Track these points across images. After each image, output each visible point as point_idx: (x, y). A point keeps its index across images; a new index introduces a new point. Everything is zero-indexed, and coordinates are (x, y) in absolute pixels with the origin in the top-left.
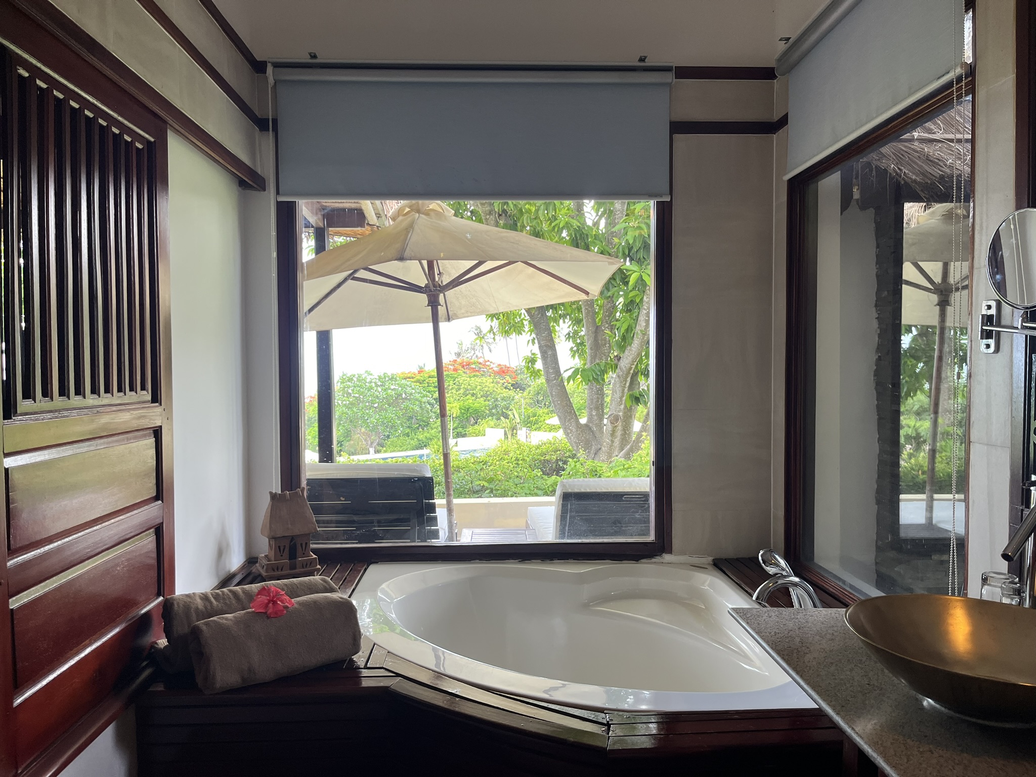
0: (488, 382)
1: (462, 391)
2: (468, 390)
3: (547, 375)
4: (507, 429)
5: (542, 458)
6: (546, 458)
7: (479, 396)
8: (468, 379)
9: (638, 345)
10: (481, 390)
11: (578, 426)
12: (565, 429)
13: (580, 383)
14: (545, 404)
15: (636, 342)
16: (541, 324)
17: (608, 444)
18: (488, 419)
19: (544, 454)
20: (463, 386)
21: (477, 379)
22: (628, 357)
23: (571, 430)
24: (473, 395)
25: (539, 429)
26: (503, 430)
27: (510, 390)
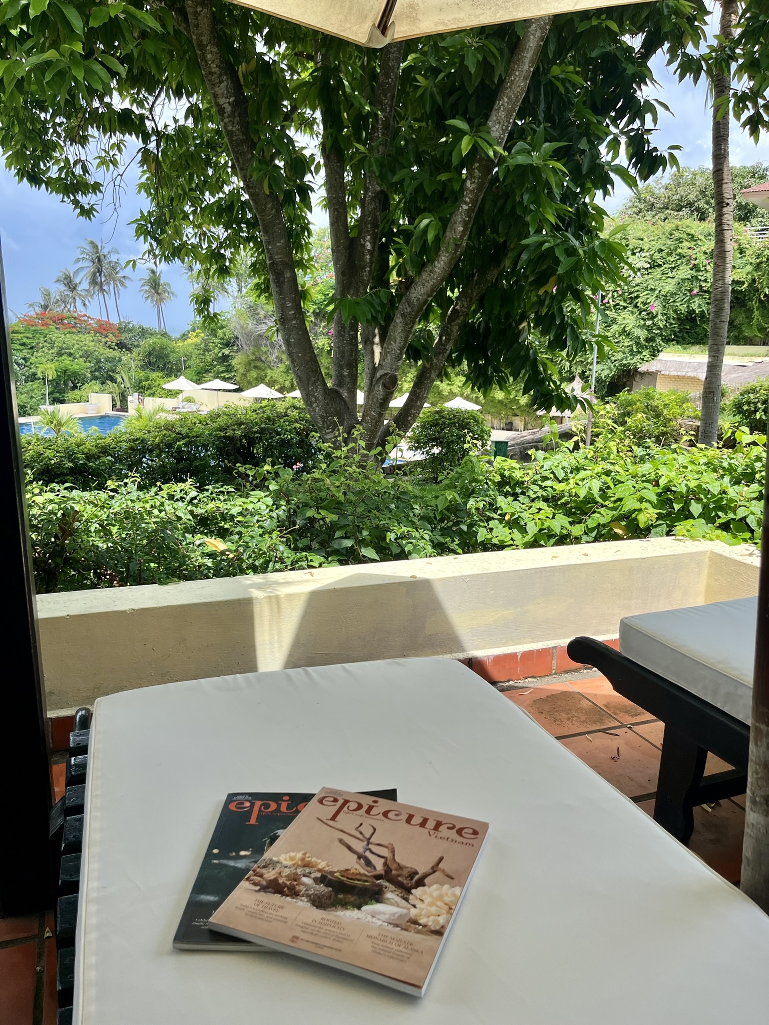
0: (88, 341)
1: (55, 350)
2: (63, 349)
3: (282, 311)
4: (115, 395)
5: (222, 434)
6: (228, 434)
7: (78, 356)
8: (63, 336)
9: (445, 264)
10: (79, 349)
11: (325, 392)
12: (307, 395)
13: (274, 333)
14: (158, 367)
15: (443, 258)
16: (275, 225)
17: (374, 419)
18: (90, 384)
19: (221, 429)
20: (56, 344)
21: (74, 336)
22: (426, 284)
23: (317, 399)
24: (70, 355)
25: (153, 395)
26: (111, 395)
27: (114, 349)
